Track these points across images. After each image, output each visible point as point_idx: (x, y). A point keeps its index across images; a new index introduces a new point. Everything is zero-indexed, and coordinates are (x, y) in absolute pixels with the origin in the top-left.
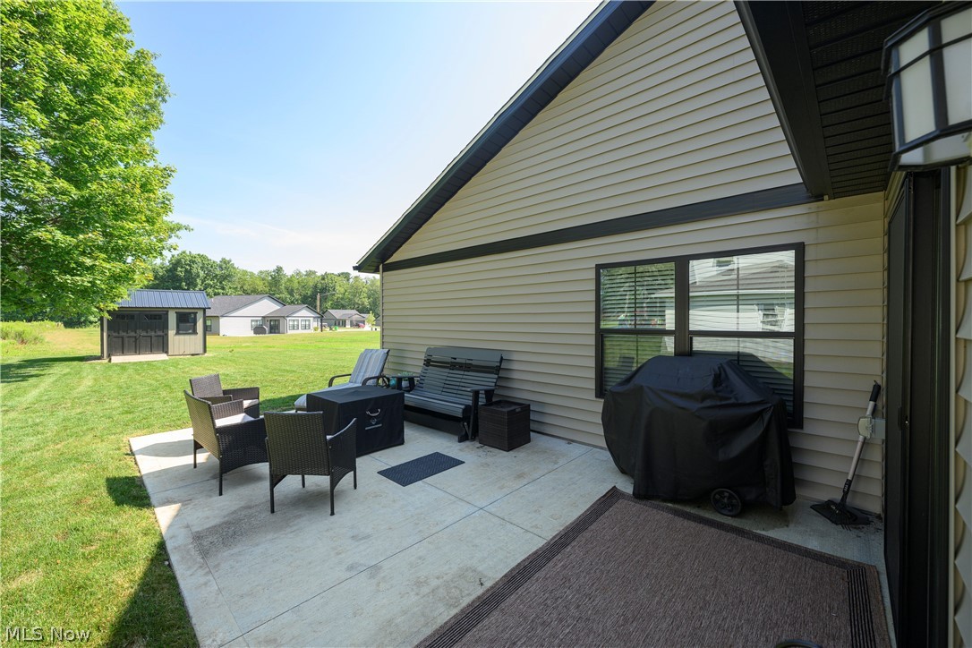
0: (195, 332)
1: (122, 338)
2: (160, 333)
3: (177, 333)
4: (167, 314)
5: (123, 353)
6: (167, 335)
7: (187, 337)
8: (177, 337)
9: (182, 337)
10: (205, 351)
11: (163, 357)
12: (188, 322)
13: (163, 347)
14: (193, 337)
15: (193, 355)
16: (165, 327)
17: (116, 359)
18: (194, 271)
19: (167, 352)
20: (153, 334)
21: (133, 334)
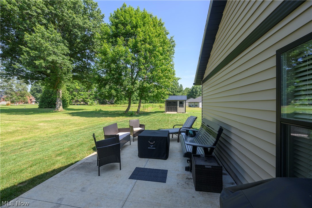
0: (183, 107)
1: (169, 107)
2: (176, 107)
3: (179, 107)
4: (177, 102)
5: (169, 111)
6: (177, 107)
7: (181, 108)
8: (179, 108)
9: (180, 108)
10: (185, 112)
11: (176, 113)
12: (182, 104)
13: (176, 110)
14: (183, 108)
15: (183, 113)
16: (177, 105)
17: (167, 113)
18: (197, 90)
19: (177, 112)
20: (174, 107)
21: (170, 107)
